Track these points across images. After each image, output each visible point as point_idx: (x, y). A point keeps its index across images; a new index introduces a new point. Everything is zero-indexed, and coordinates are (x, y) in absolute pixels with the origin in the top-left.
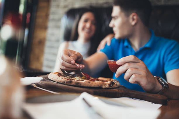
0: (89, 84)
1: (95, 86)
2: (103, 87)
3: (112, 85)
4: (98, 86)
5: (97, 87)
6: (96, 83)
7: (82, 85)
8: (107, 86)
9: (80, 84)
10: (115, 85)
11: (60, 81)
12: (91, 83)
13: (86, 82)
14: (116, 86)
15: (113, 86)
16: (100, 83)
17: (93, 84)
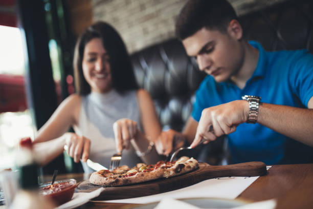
0: (143, 177)
1: (153, 179)
2: (166, 176)
3: (179, 170)
4: (157, 176)
5: (156, 178)
6: (152, 174)
7: (133, 182)
8: (172, 173)
9: (130, 181)
10: (185, 168)
11: (104, 184)
12: (145, 176)
13: (138, 176)
14: (188, 170)
15: (182, 170)
16: (158, 172)
17: (148, 176)
